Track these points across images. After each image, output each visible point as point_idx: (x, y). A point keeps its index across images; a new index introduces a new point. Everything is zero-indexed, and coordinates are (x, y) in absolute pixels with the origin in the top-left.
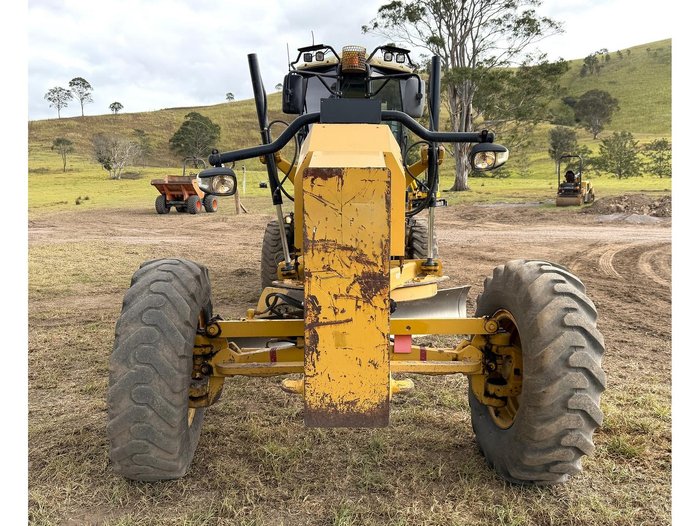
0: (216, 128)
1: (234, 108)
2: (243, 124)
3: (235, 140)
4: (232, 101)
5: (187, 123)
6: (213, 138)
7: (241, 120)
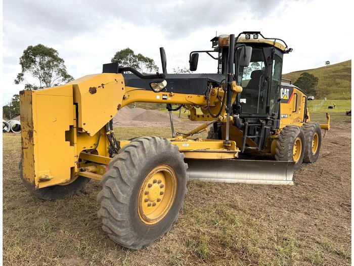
0: (316, 80)
1: (329, 69)
2: (332, 76)
3: (326, 85)
4: (328, 65)
5: (300, 78)
6: (313, 84)
7: (332, 74)
